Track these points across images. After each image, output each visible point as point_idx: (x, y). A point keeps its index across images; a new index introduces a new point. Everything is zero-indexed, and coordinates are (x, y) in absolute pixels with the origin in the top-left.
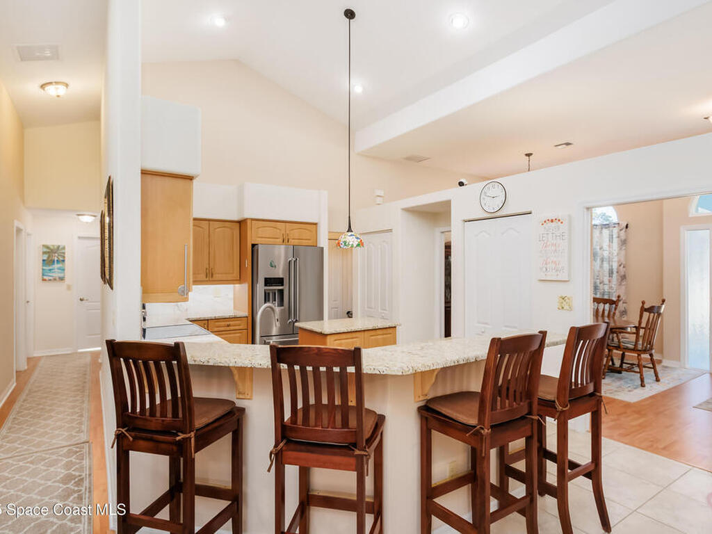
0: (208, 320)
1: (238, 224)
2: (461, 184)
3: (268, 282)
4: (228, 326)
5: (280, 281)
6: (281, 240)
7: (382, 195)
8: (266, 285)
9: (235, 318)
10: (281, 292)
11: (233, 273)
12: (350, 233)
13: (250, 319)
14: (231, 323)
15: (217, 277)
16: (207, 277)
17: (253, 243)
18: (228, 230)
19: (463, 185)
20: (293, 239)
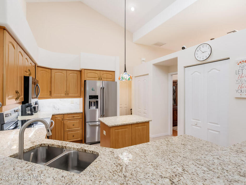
0: (64, 114)
1: (80, 72)
2: (183, 48)
3: (91, 97)
4: (73, 117)
5: (96, 97)
6: (98, 79)
7: (145, 60)
8: (90, 99)
9: (77, 113)
10: (97, 102)
11: (78, 93)
12: (125, 73)
13: (84, 114)
14: (75, 115)
15: (70, 95)
16: (66, 95)
17: (85, 80)
18: (76, 74)
19: (184, 49)
20: (103, 78)
